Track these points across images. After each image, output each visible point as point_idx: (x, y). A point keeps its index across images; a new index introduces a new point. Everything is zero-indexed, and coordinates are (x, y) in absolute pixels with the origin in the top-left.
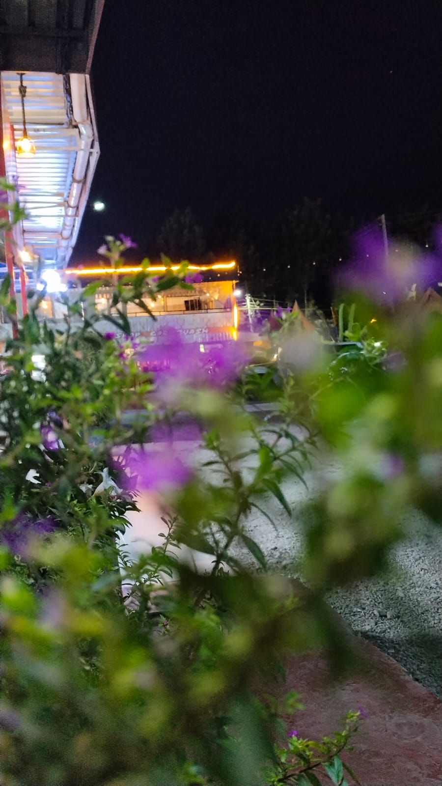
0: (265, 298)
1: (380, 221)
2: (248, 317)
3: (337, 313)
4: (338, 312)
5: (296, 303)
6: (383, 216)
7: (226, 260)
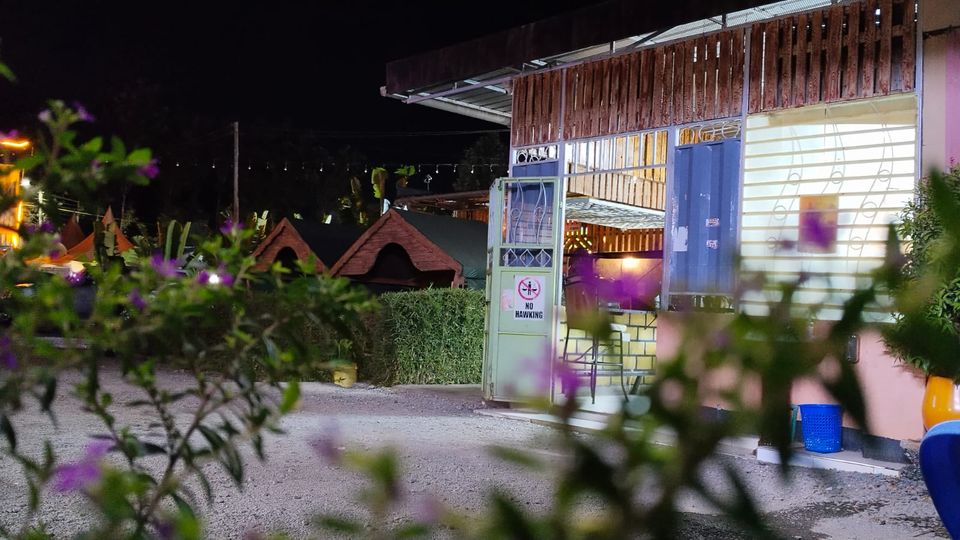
0: (65, 196)
1: (233, 129)
2: (38, 218)
3: (165, 231)
4: (166, 229)
5: (110, 210)
6: (237, 124)
7: (21, 137)
